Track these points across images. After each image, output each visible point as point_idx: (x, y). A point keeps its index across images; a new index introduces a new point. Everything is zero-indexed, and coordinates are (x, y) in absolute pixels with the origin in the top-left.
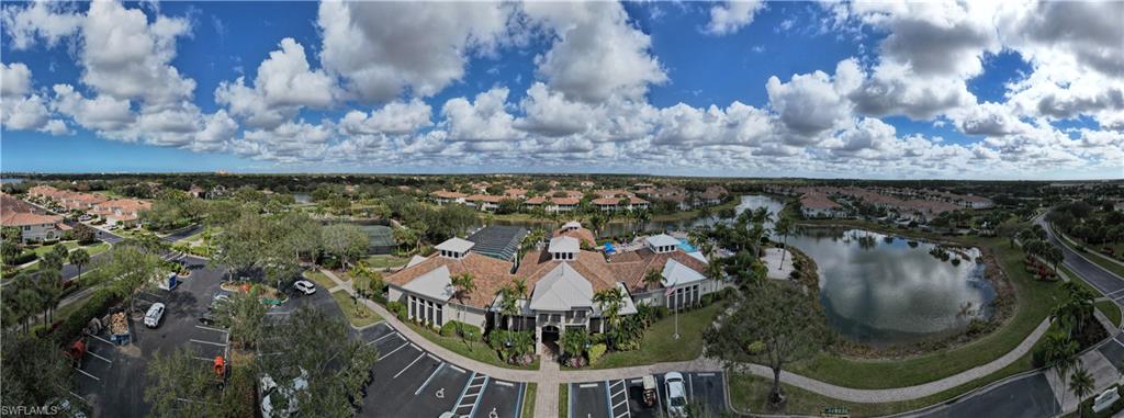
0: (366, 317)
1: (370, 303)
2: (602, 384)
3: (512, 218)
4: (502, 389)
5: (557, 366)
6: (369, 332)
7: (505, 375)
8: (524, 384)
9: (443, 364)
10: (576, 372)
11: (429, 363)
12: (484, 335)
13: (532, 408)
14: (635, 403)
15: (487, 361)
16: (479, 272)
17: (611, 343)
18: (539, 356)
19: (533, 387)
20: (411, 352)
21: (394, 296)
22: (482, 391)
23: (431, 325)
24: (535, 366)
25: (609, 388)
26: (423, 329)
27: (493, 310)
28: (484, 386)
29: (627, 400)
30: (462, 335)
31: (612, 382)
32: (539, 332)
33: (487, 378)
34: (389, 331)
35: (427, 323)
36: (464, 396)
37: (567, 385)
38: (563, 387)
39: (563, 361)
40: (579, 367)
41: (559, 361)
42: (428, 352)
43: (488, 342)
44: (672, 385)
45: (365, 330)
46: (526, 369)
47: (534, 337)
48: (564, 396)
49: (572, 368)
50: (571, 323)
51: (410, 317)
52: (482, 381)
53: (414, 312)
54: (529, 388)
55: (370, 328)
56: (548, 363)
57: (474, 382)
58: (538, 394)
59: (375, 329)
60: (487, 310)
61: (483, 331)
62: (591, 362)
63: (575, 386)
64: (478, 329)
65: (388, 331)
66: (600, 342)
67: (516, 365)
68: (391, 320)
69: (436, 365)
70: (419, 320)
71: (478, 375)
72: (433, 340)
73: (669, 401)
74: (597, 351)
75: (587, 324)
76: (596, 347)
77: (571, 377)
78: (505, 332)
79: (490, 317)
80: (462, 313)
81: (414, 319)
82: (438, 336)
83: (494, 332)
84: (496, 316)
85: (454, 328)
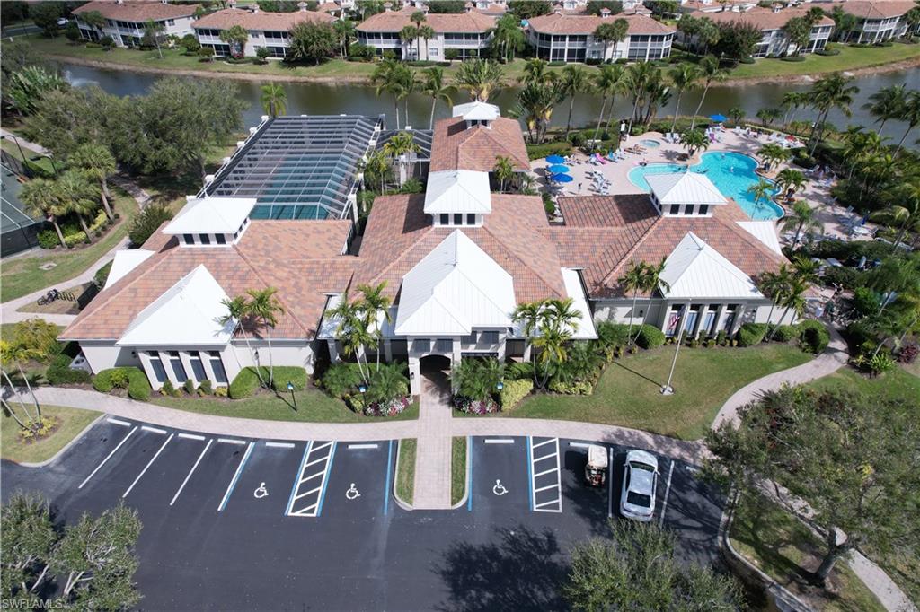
0: (54, 429)
1: (47, 395)
2: (521, 441)
3: (330, 75)
4: (360, 455)
5: (448, 411)
6: (76, 457)
7: (362, 433)
8: (395, 442)
9: (252, 445)
10: (480, 421)
11: (224, 454)
12: (315, 376)
13: (411, 474)
14: (571, 476)
15: (329, 417)
16: (278, 265)
17: (541, 381)
18: (416, 397)
19: (410, 445)
20: (183, 449)
21: (100, 360)
22: (328, 466)
23: (205, 388)
24: (411, 413)
25: (532, 447)
26: (192, 400)
27: (322, 336)
28: (329, 458)
29: (558, 469)
30: (272, 387)
31: (536, 440)
32: (414, 365)
33: (332, 443)
34: (124, 431)
35: (196, 385)
36: (300, 481)
37: (464, 439)
38: (459, 444)
39: (459, 404)
40: (484, 413)
41: (451, 403)
42: (215, 437)
43: (323, 387)
44: (635, 472)
45: (66, 457)
46: (397, 419)
47: (407, 373)
48: (460, 456)
49: (472, 414)
50: (472, 349)
51: (157, 385)
52: (325, 452)
53: (162, 375)
54: (403, 447)
55: (77, 447)
56: (434, 408)
57: (313, 456)
58: (418, 452)
59: (88, 442)
60: (312, 339)
61: (310, 370)
62: (506, 407)
63: (478, 440)
64: (300, 371)
65: (120, 431)
66: (522, 376)
67: (378, 415)
68: (117, 408)
69: (239, 452)
70: (177, 385)
71: (317, 444)
72: (218, 412)
73: (625, 496)
74: (517, 391)
75: (501, 351)
76: (514, 384)
77: (471, 427)
78: (352, 366)
79: (321, 349)
80: (261, 351)
81: (168, 387)
82: (226, 401)
83: (332, 372)
84: (331, 345)
85: (254, 381)
